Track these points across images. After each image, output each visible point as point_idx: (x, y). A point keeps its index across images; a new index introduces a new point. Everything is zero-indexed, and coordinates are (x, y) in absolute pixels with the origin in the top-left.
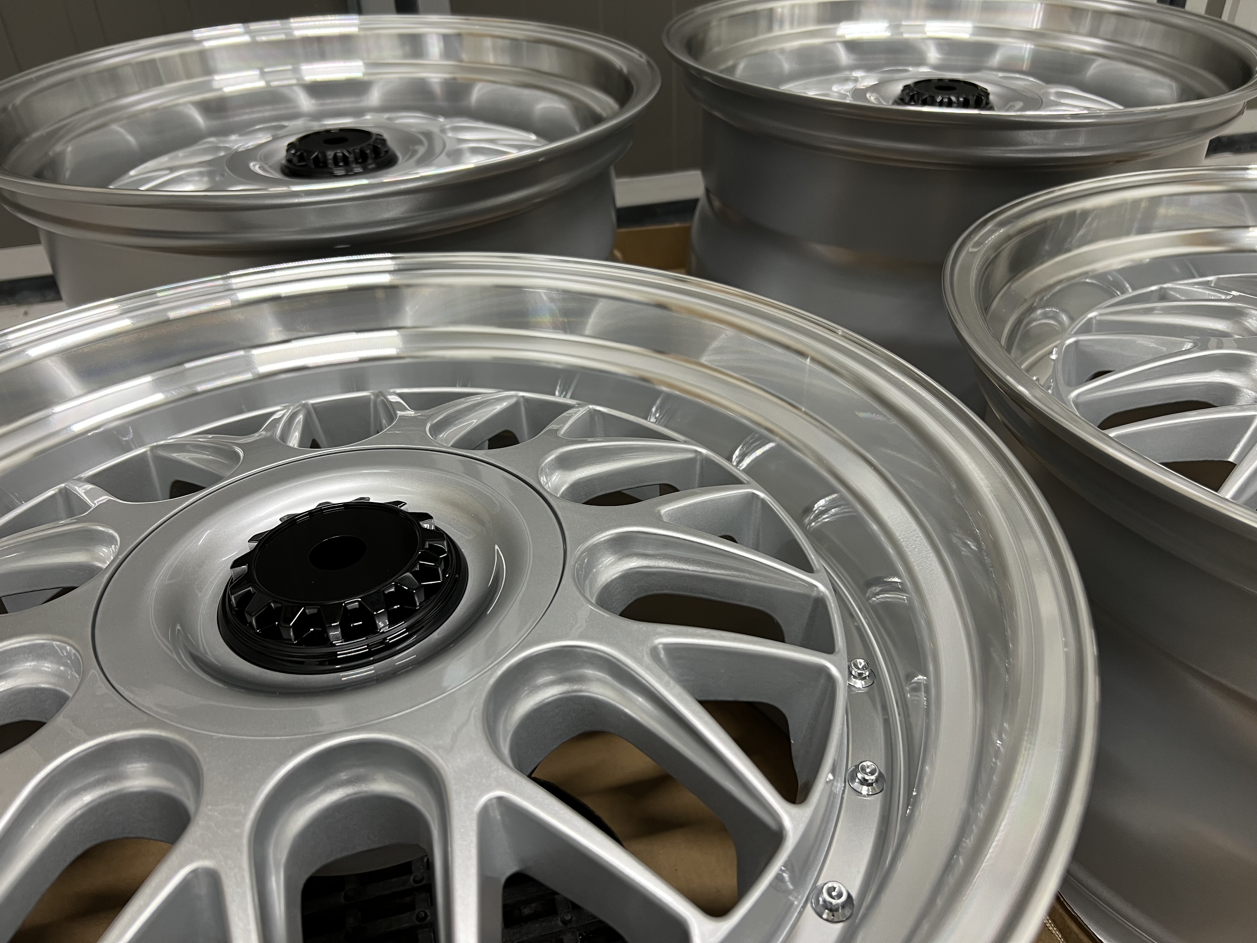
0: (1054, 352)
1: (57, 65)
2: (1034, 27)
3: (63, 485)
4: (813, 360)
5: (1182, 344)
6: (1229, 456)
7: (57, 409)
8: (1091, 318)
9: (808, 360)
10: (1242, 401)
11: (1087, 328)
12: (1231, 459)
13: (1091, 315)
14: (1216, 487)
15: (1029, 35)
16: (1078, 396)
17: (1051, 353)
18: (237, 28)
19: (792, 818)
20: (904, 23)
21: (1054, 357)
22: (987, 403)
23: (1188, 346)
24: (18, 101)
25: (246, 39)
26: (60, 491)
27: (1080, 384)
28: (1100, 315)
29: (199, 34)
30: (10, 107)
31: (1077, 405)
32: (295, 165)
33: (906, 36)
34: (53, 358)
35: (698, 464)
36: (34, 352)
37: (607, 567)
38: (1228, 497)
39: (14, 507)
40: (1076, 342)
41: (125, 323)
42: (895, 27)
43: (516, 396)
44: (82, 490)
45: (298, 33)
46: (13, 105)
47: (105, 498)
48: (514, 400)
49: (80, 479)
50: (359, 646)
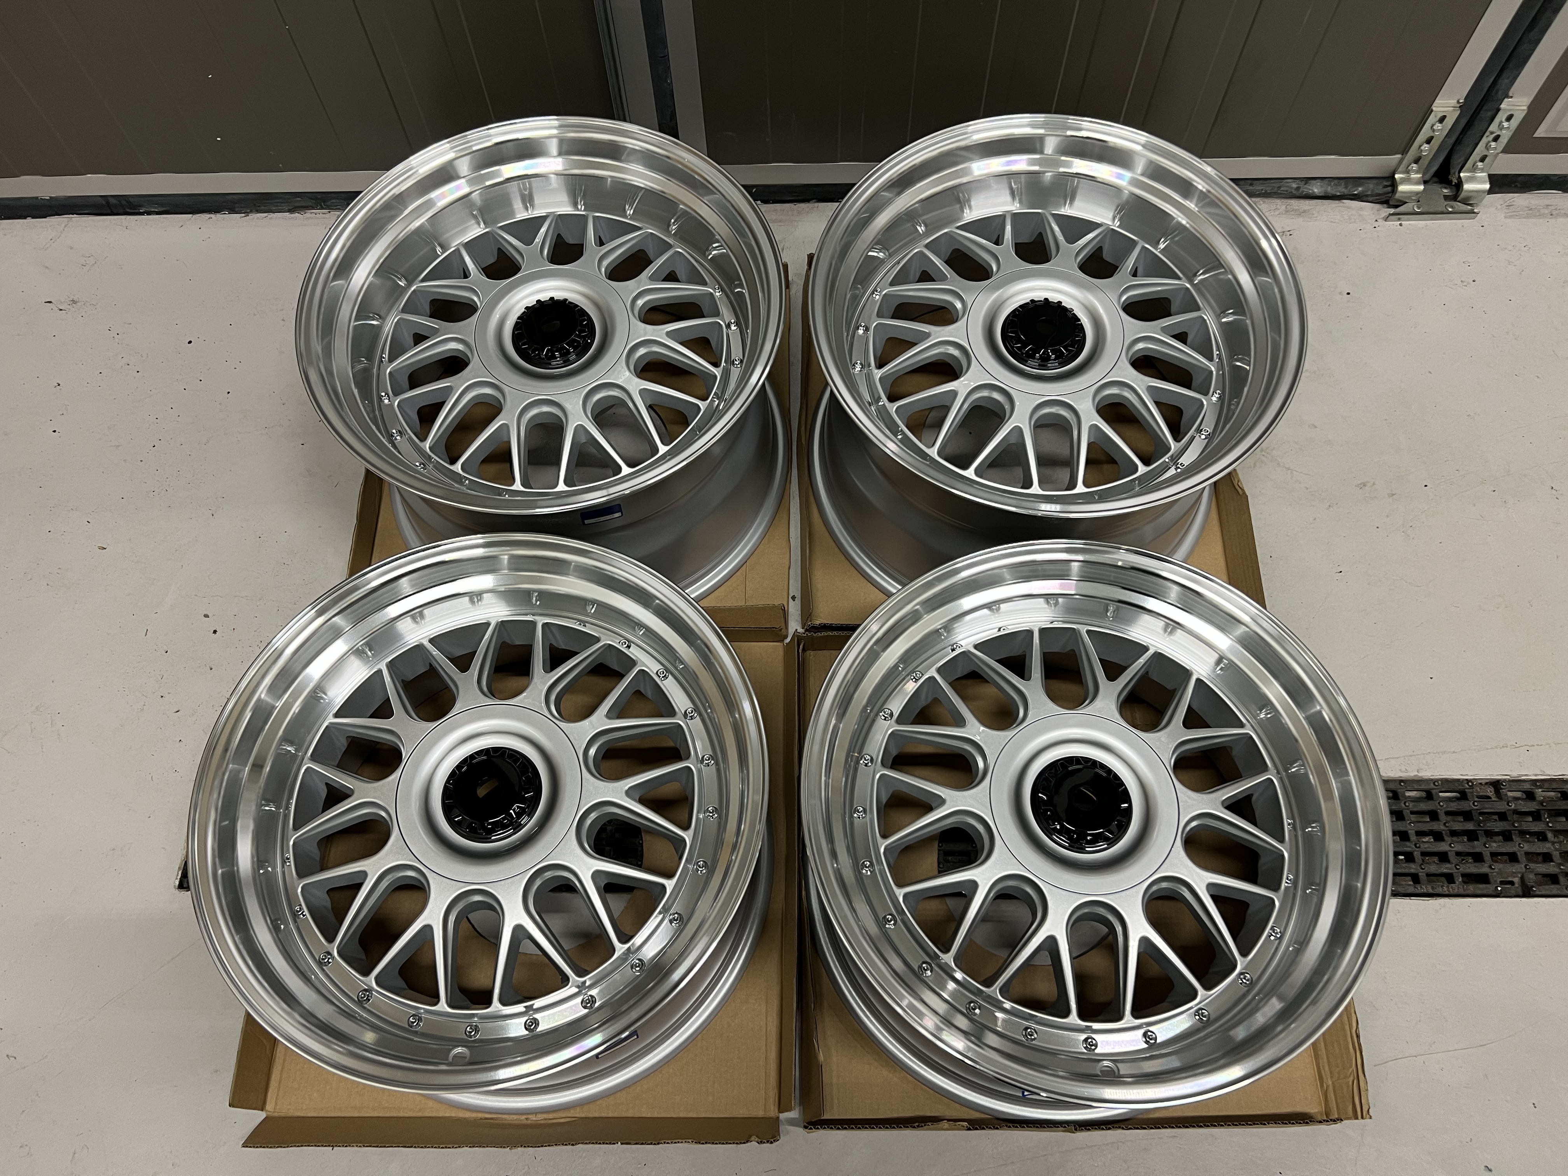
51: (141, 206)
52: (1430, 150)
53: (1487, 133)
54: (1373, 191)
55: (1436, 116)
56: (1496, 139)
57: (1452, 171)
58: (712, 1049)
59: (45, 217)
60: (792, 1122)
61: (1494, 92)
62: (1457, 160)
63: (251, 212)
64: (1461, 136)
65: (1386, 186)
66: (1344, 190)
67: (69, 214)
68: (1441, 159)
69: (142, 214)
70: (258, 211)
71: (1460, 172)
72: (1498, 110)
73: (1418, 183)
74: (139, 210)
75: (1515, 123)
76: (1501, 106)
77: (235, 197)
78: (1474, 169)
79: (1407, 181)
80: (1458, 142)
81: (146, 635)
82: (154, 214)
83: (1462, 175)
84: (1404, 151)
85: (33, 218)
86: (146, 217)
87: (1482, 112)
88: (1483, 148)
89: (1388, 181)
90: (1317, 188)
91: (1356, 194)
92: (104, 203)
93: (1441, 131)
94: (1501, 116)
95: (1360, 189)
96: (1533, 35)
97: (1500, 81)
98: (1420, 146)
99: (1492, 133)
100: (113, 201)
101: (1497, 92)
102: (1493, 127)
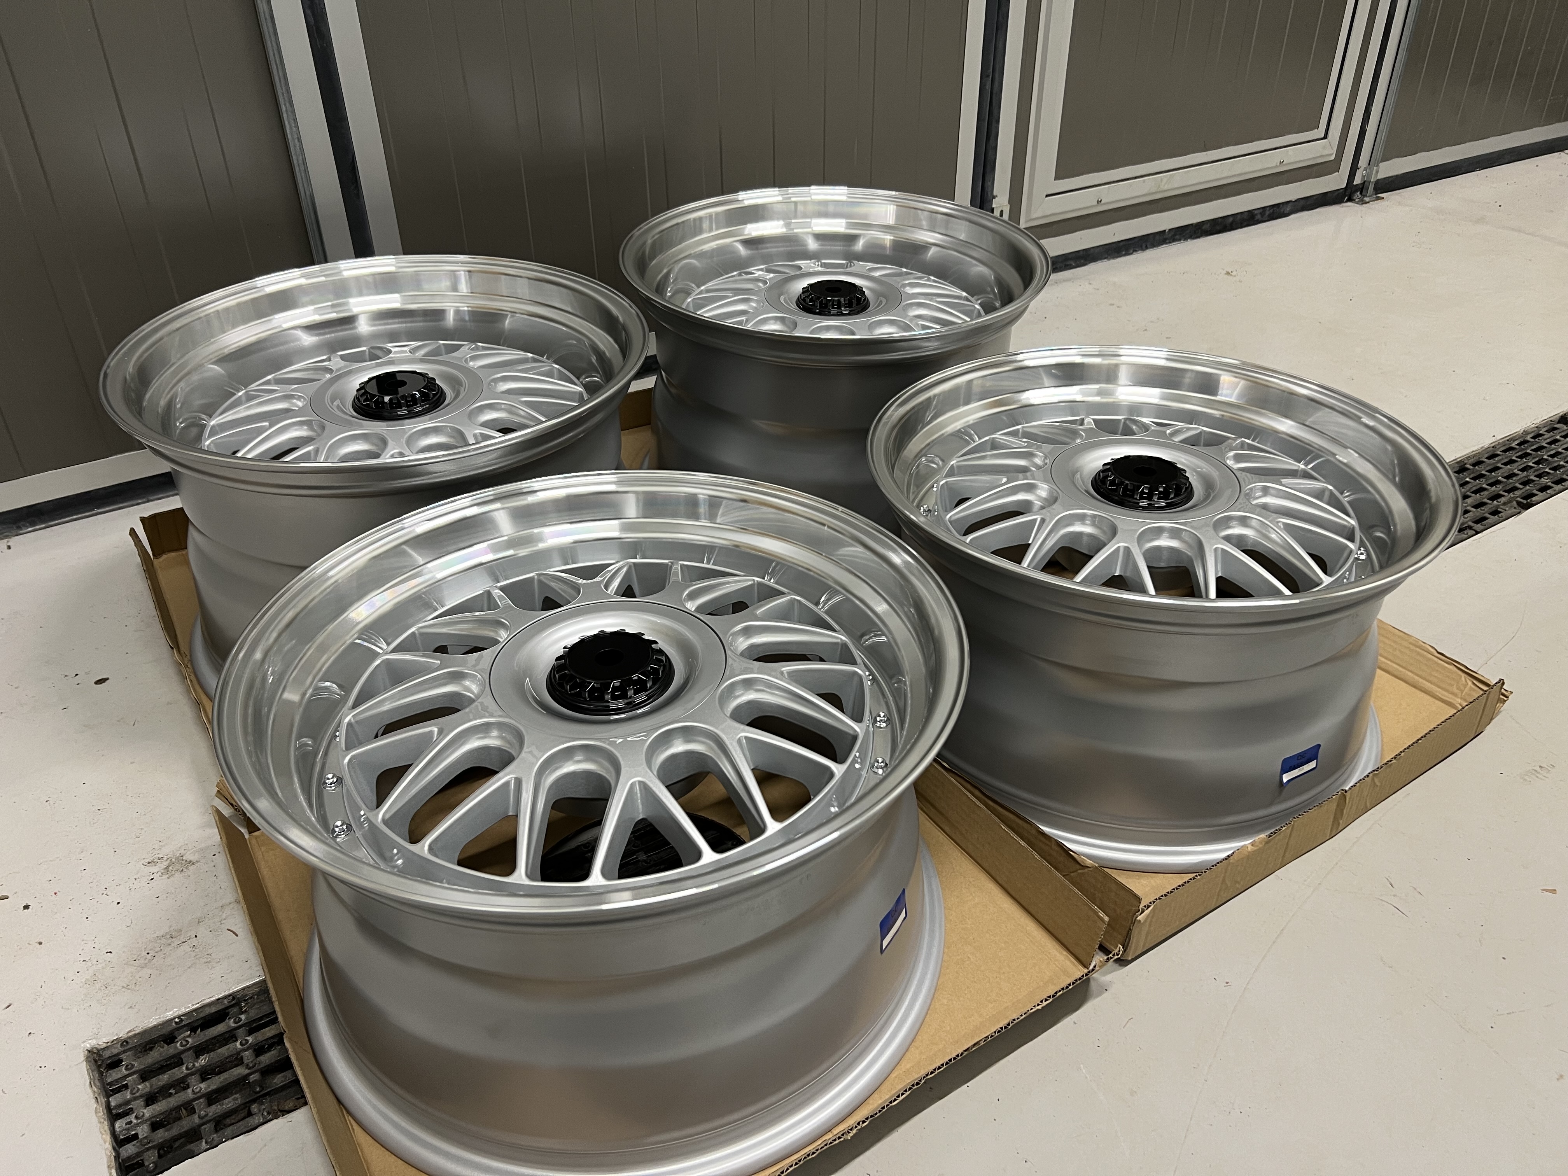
0: (935, 486)
2: (891, 223)
4: (829, 527)
5: (1001, 480)
6: (1029, 541)
8: (953, 465)
9: (826, 527)
10: (1036, 508)
11: (951, 473)
12: (1030, 542)
13: (952, 463)
14: (1019, 563)
15: (887, 228)
16: (950, 517)
17: (933, 487)
19: (837, 769)
20: (793, 221)
21: (935, 489)
22: (901, 527)
23: (1004, 480)
27: (951, 510)
28: (957, 462)
31: (950, 522)
32: (364, 407)
33: (796, 231)
35: (756, 586)
37: (741, 643)
38: (1025, 566)
40: (946, 482)
42: (787, 225)
50: (620, 704)
61: (985, 194)
72: (993, 209)
76: (993, 206)
97: (985, 184)
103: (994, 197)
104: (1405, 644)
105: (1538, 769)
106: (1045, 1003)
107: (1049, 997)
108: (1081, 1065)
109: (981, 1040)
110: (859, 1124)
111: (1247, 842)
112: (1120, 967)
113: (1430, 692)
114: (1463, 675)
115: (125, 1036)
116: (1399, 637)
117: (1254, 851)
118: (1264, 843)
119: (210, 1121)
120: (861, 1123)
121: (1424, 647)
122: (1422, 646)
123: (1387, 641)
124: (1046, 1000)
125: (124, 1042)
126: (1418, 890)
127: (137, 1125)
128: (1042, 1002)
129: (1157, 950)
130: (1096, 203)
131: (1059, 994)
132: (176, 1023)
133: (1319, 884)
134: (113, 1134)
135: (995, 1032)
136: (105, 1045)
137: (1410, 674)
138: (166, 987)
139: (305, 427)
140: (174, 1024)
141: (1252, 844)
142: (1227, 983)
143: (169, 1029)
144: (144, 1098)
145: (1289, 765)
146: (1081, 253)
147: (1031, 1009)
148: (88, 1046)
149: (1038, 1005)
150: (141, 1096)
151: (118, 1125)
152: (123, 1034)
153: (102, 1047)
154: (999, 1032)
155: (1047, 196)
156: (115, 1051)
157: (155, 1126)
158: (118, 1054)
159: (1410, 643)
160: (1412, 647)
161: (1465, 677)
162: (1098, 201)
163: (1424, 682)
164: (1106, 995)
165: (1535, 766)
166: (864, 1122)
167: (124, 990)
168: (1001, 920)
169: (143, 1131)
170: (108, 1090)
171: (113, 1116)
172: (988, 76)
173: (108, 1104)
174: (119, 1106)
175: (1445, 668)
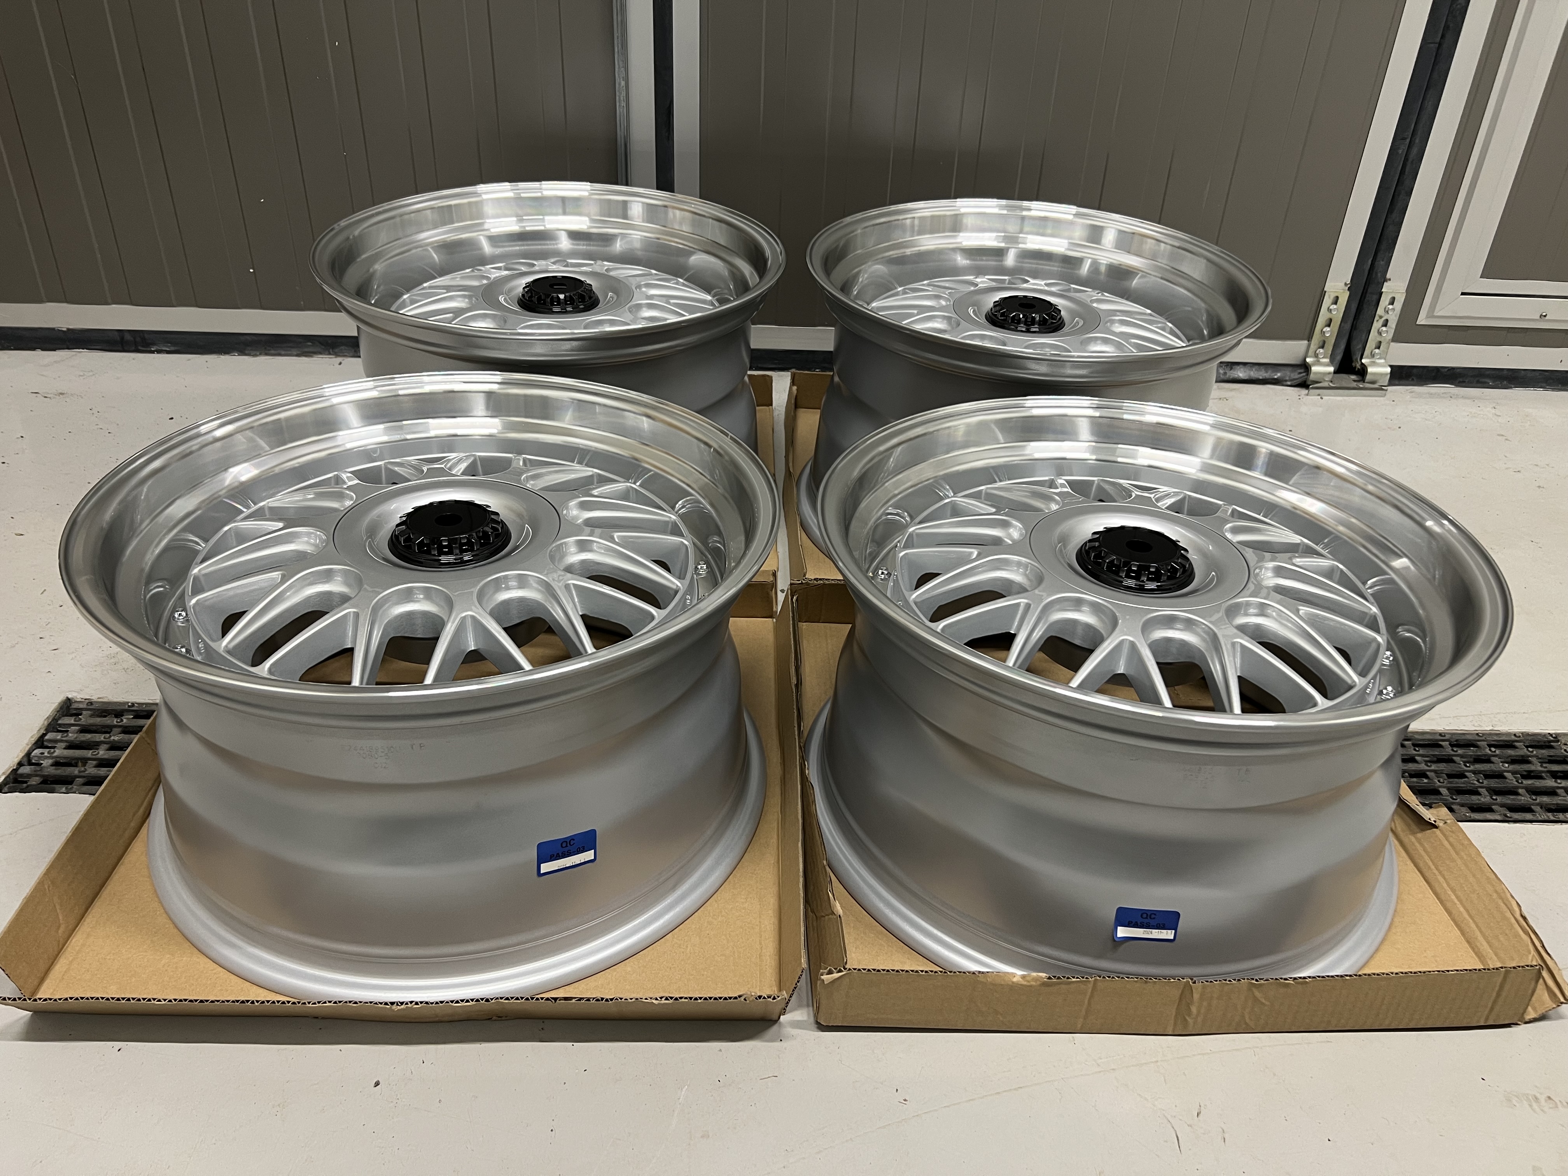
1: (386, 206)
3: (336, 473)
7: (340, 433)
18: (506, 185)
24: (356, 233)
25: (511, 194)
26: (335, 475)
29: (481, 188)
30: (351, 237)
32: (526, 299)
34: (351, 404)
36: (335, 401)
39: (309, 480)
41: (374, 394)
43: (592, 471)
44: (344, 476)
45: (546, 193)
46: (354, 236)
47: (357, 481)
48: (591, 473)
49: (346, 472)
51: (154, 344)
52: (1331, 331)
53: (1377, 318)
54: (1290, 377)
55: (1329, 297)
56: (1385, 324)
57: (1354, 358)
58: (687, 947)
59: (55, 350)
60: (797, 1025)
61: (1374, 274)
62: (1356, 347)
63: (260, 354)
64: (1355, 322)
65: (1300, 373)
66: (1265, 374)
67: (79, 349)
68: (1343, 346)
69: (153, 352)
70: (267, 354)
71: (1361, 360)
72: (1381, 293)
73: (1328, 365)
74: (151, 348)
75: (1398, 305)
76: (1383, 290)
77: (248, 338)
78: (1372, 355)
79: (1318, 363)
80: (1353, 327)
81: (42, 593)
82: (164, 353)
83: (1364, 361)
84: (1309, 338)
85: (42, 350)
86: (156, 355)
87: (1367, 296)
88: (1376, 334)
89: (1301, 369)
90: (1241, 373)
91: (1276, 379)
92: (119, 339)
93: (1338, 312)
94: (1384, 301)
95: (1279, 374)
96: (1395, 215)
97: (1376, 263)
98: (1322, 330)
99: (1381, 317)
100: (128, 337)
101: (1376, 273)
102: (1380, 311)
103: (1385, 280)
104: (1490, 889)
105: (1542, 1098)
106: (663, 1001)
107: (671, 998)
108: (686, 1087)
109: (575, 998)
110: (411, 1002)
111: (1020, 972)
112: (816, 1030)
113: (1483, 956)
114: (1533, 952)
115: (96, 700)
116: (1488, 878)
117: (1021, 985)
118: (1039, 983)
119: (84, 777)
120: (414, 1003)
121: (1510, 902)
122: (1508, 900)
123: (1471, 879)
124: (667, 999)
125: (91, 703)
126: (1226, 1136)
127: (47, 757)
128: (661, 998)
129: (868, 1035)
130: (1538, 318)
131: (683, 1000)
132: (129, 706)
133: (1113, 1069)
134: (28, 754)
135: (594, 998)
136: (80, 700)
137: (1473, 926)
138: (146, 680)
139: (467, 300)
140: (127, 706)
141: (1023, 977)
142: (905, 1100)
143: (123, 708)
144: (67, 744)
145: (1126, 917)
146: (1505, 372)
147: (646, 999)
148: (70, 696)
149: (656, 999)
150: (66, 741)
151: (37, 752)
152: (94, 698)
153: (78, 700)
154: (598, 1000)
155: (1463, 294)
156: (81, 706)
157: (57, 764)
158: (82, 709)
159: (1496, 892)
160: (1495, 896)
161: (1534, 955)
162: (1541, 316)
163: (1485, 943)
164: (777, 1044)
165: (1541, 1094)
166: (417, 1003)
167: (123, 670)
168: (749, 932)
169: (46, 763)
170: (53, 725)
171: (40, 743)
172: (1404, 139)
173: (44, 735)
174: (50, 741)
175: (1517, 935)
